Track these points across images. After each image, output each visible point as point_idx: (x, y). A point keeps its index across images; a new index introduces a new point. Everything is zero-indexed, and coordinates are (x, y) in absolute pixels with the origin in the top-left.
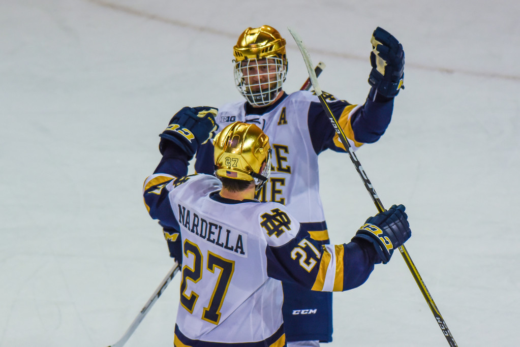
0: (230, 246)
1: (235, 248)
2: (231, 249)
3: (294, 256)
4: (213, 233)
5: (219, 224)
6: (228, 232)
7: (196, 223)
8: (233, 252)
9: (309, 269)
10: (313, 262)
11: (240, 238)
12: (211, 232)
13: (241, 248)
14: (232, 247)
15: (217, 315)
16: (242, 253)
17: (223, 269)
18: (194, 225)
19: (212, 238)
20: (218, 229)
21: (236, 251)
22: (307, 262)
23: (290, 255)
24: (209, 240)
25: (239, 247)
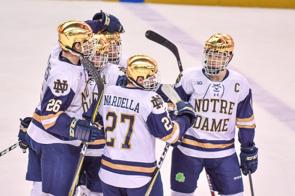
0: (131, 108)
1: (134, 109)
2: (132, 110)
3: (163, 121)
4: (124, 103)
5: (127, 98)
6: (132, 101)
7: (115, 101)
8: (133, 111)
9: (168, 129)
10: (171, 127)
11: (138, 104)
12: (123, 103)
13: (138, 109)
14: (133, 109)
15: (129, 145)
16: (138, 112)
17: (130, 120)
18: (114, 102)
19: (123, 106)
20: (127, 100)
21: (135, 111)
22: (168, 125)
23: (161, 120)
24: (122, 107)
25: (137, 109)
